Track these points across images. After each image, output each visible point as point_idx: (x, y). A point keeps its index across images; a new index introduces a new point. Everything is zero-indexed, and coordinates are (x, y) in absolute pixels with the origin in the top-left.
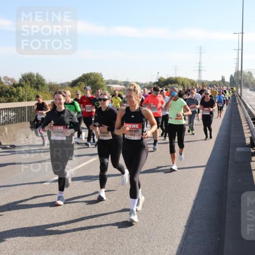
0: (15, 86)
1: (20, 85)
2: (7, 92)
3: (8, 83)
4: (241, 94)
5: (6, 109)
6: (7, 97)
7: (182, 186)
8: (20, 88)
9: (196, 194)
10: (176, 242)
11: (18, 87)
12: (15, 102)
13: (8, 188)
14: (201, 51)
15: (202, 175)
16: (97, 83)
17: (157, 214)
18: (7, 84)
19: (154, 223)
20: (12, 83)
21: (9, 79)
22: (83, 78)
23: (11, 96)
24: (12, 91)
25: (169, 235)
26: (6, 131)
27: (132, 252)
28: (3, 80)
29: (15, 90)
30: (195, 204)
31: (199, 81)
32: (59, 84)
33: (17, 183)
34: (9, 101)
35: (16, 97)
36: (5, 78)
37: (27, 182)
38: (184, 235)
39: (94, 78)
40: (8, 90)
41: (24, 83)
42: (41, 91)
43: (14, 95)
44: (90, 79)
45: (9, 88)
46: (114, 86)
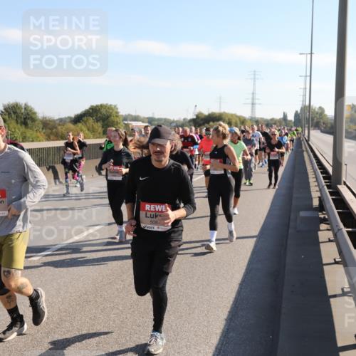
4: (309, 137)
7: (224, 264)
10: (213, 341)
14: (254, 76)
16: (110, 119)
17: (187, 302)
19: (183, 314)
22: (91, 111)
25: (203, 332)
31: (251, 119)
32: (57, 120)
39: (107, 111)
42: (31, 128)
44: (101, 113)
46: (134, 124)
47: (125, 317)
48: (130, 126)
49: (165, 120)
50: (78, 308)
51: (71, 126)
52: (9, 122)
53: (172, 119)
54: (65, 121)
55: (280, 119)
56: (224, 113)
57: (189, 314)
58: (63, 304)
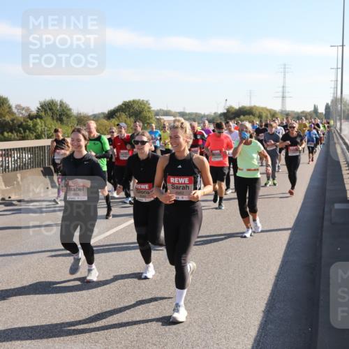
0: (31, 117)
1: (38, 116)
2: (20, 125)
3: (22, 114)
4: (341, 129)
5: (19, 149)
6: (21, 133)
7: (259, 256)
8: (38, 120)
9: (278, 267)
10: (251, 333)
11: (35, 120)
12: (31, 139)
13: (21, 256)
14: (285, 70)
15: (287, 240)
16: (142, 115)
17: (225, 293)
18: (20, 115)
19: (220, 306)
20: (27, 114)
21: (23, 109)
22: (124, 106)
23: (25, 132)
24: (27, 125)
25: (241, 324)
26: (19, 179)
27: (190, 346)
28: (14, 110)
29: (30, 123)
30: (278, 280)
31: (282, 112)
32: (91, 116)
33: (34, 251)
34: (23, 138)
35: (32, 133)
36: (18, 107)
37: (47, 249)
38: (262, 323)
39: (139, 106)
40: (22, 123)
41: (43, 114)
42: (67, 125)
43: (30, 130)
44: (133, 108)
45: (22, 120)
46: (166, 118)
47: (163, 308)
48: (162, 121)
49: (196, 114)
50: (117, 299)
51: (105, 122)
52: (44, 119)
53: (203, 113)
54: (99, 117)
55: (311, 112)
56: (255, 106)
57: (227, 305)
58: (102, 295)
